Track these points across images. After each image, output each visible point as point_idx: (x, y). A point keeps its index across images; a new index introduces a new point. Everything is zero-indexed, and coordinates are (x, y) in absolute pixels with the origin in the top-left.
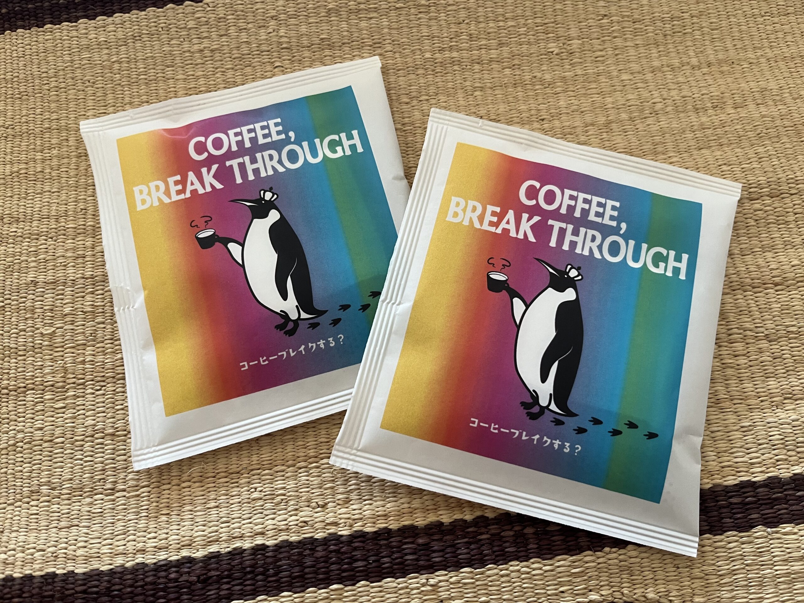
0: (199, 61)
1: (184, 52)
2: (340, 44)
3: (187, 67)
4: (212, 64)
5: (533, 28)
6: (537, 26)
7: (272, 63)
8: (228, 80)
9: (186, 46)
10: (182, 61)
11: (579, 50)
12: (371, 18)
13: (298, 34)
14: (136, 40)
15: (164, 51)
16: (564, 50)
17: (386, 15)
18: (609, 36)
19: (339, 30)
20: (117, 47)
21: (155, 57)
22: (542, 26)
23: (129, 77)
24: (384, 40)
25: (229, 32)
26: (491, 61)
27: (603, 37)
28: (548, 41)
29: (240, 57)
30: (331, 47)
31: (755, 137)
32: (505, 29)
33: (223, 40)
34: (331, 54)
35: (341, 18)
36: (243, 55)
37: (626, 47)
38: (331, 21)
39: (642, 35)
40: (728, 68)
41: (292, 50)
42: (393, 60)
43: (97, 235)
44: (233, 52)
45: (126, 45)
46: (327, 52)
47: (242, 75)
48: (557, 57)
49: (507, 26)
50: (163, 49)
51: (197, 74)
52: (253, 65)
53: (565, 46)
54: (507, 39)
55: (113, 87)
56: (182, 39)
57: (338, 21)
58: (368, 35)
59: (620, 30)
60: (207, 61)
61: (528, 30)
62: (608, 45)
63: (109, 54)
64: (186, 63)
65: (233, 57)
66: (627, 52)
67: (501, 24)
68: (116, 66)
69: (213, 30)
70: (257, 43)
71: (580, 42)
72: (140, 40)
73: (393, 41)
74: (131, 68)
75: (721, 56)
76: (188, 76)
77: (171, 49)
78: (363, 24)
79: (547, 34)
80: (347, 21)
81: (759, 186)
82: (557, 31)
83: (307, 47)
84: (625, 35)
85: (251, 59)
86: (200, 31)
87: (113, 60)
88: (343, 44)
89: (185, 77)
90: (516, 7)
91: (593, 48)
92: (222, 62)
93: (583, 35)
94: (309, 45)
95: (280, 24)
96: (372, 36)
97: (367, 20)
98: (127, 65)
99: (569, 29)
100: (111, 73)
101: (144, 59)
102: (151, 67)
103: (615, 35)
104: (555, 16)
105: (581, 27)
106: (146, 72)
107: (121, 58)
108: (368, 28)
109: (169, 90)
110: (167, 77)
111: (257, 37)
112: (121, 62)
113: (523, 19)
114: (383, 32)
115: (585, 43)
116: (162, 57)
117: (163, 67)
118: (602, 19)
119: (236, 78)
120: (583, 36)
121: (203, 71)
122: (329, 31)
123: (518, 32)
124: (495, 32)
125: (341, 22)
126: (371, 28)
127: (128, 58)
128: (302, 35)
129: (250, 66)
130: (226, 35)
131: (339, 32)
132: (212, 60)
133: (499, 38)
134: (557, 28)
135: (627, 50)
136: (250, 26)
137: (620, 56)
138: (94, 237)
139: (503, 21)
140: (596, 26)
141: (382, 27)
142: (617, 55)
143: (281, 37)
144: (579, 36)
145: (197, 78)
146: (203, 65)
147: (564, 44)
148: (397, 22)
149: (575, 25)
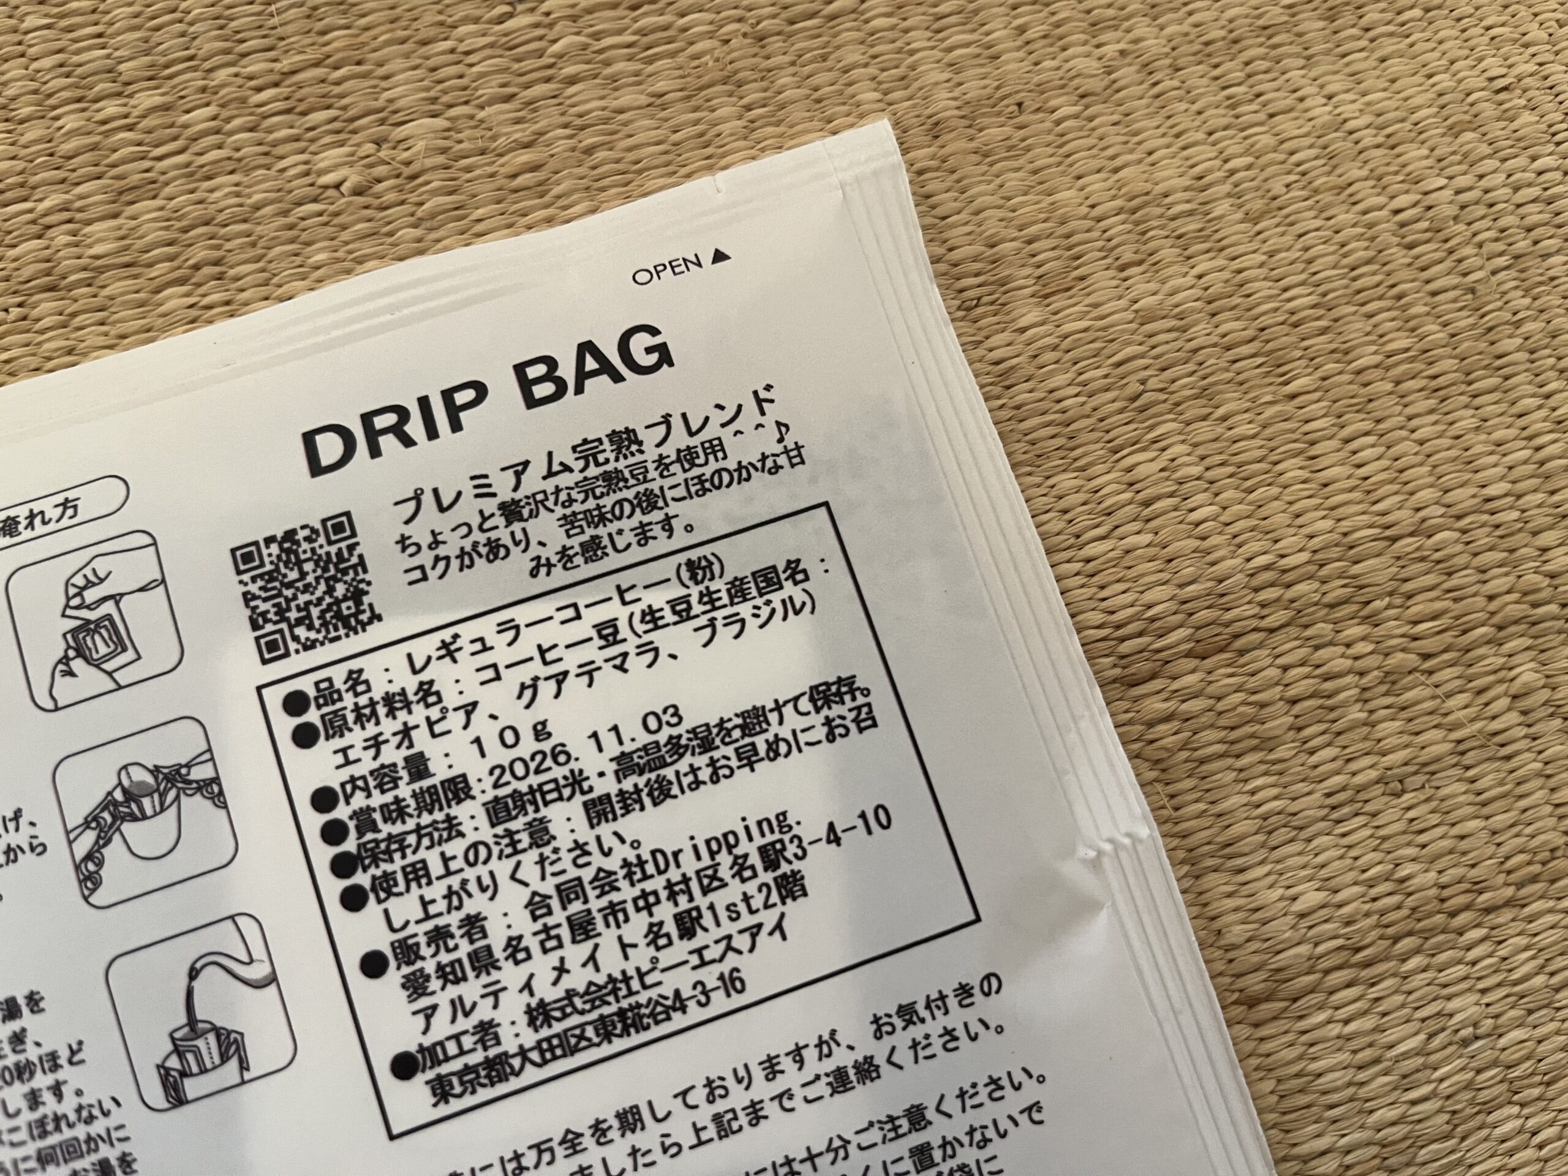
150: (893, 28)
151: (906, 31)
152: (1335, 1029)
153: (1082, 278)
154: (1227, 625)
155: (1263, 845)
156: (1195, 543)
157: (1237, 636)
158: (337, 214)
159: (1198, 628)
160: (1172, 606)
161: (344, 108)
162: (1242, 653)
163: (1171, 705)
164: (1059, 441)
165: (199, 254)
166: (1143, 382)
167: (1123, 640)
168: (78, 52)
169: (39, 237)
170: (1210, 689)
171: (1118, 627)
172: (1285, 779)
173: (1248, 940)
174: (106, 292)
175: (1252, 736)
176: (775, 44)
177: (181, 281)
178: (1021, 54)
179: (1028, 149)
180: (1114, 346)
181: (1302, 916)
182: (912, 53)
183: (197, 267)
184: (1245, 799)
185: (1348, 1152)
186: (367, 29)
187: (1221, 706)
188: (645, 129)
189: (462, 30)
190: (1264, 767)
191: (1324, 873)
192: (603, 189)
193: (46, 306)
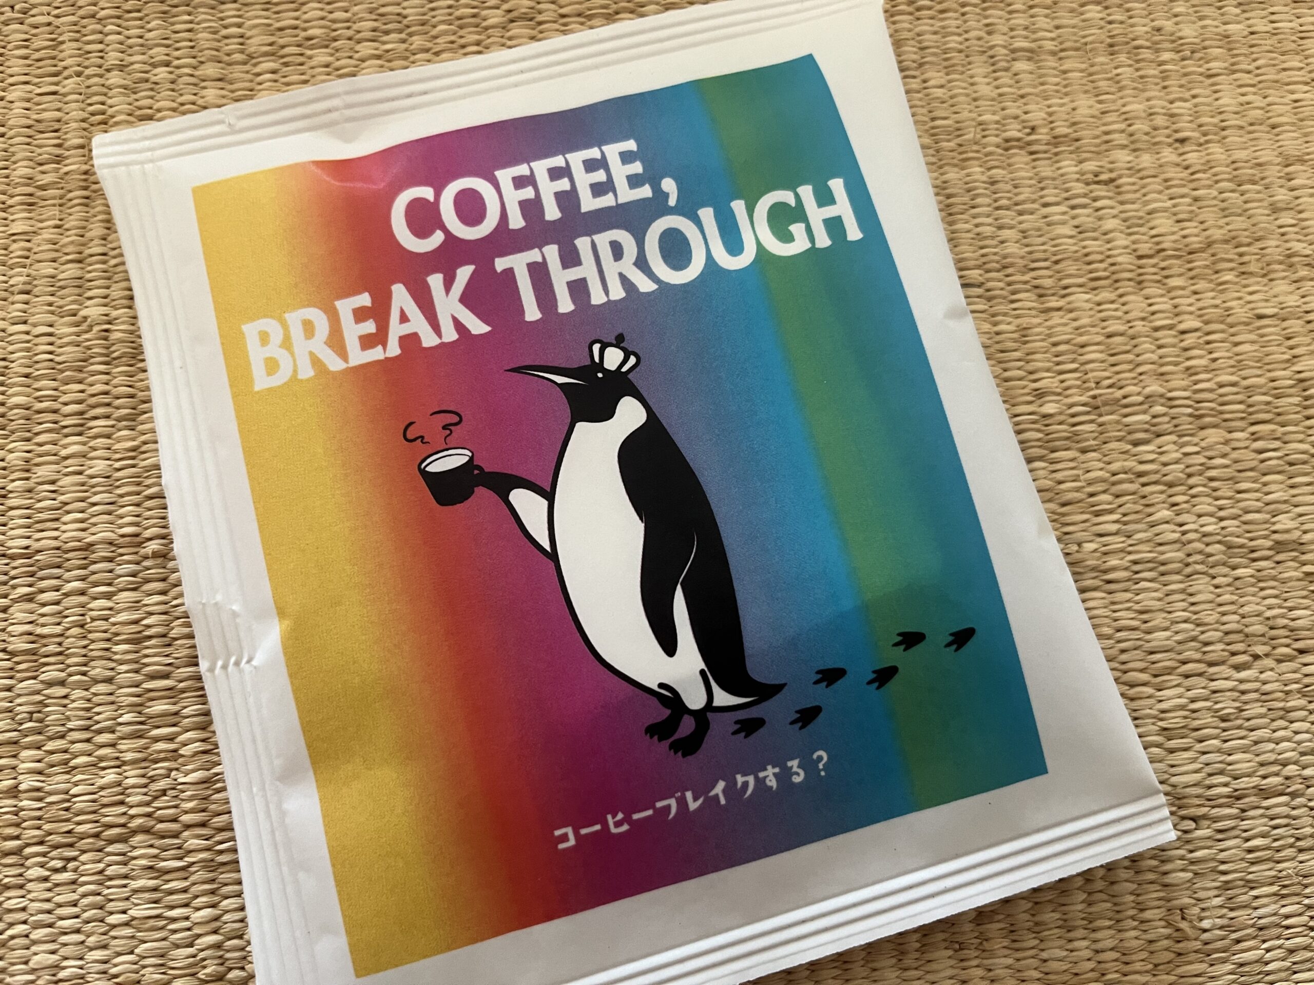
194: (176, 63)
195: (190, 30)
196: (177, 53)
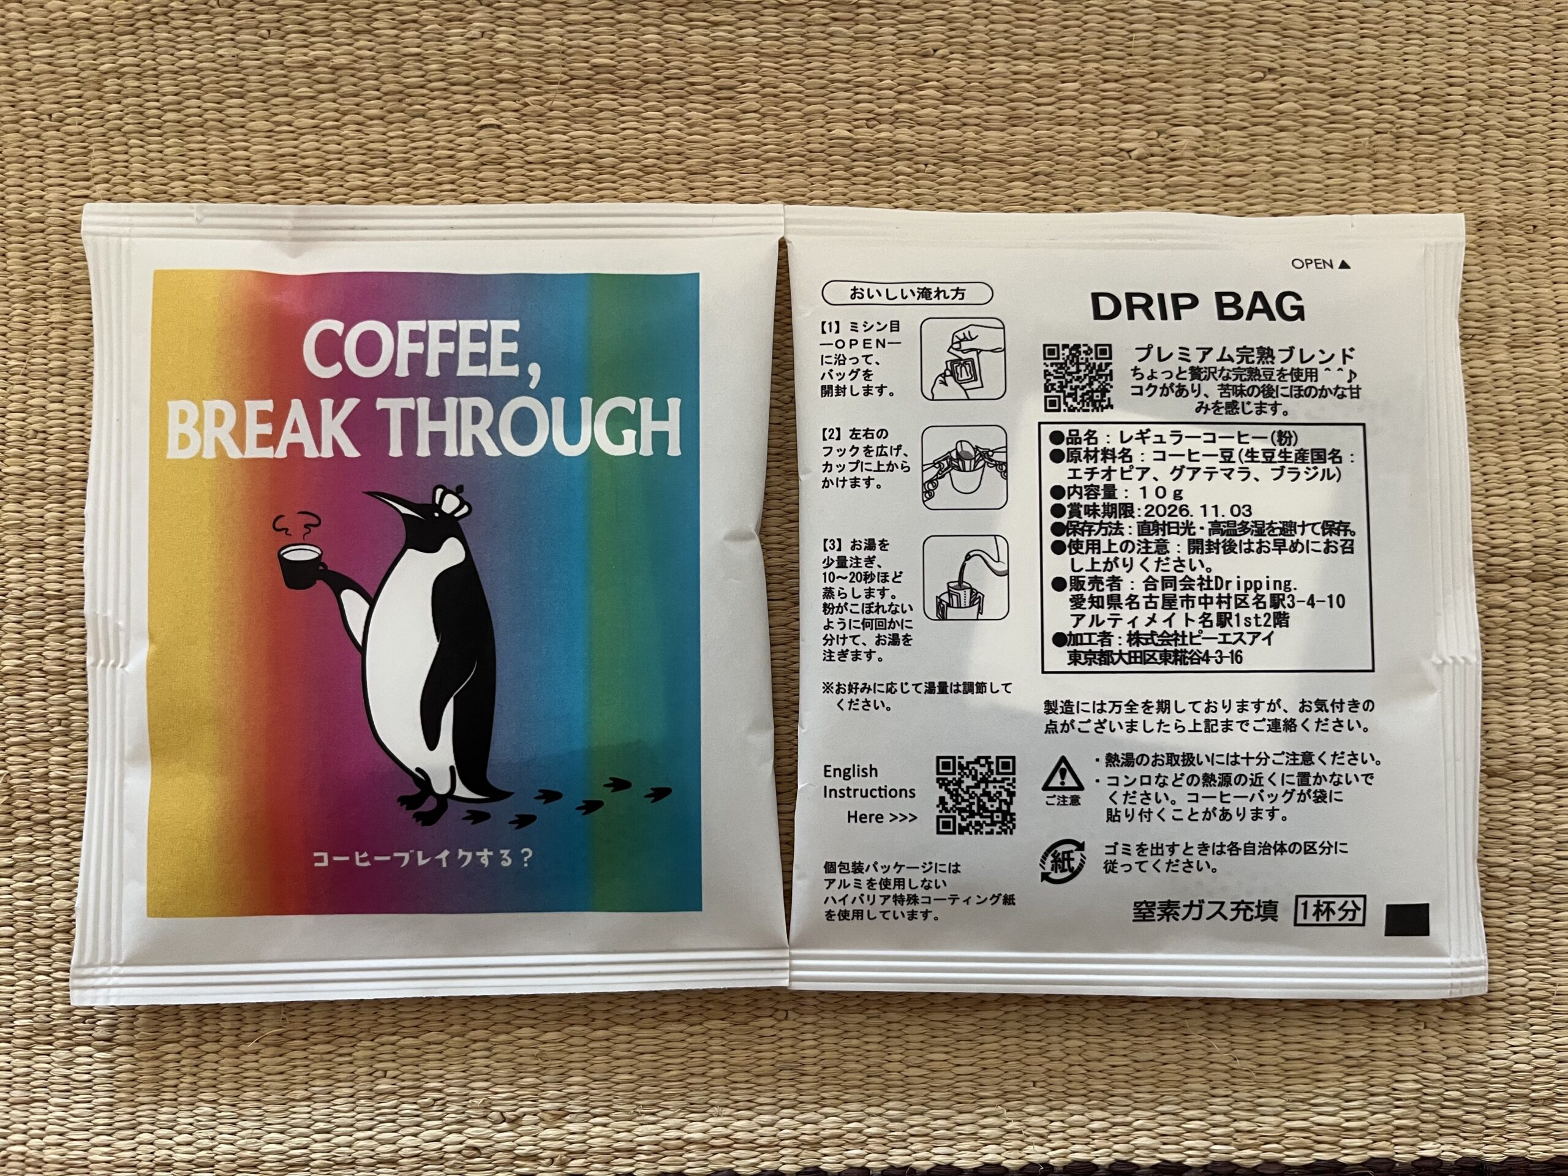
0: (303, 91)
1: (268, 63)
2: (638, 82)
3: (275, 101)
4: (334, 101)
5: (1095, 85)
6: (1106, 81)
7: (477, 114)
8: (371, 146)
9: (273, 49)
10: (264, 86)
11: (1192, 154)
12: (716, 24)
13: (539, 47)
14: (158, 23)
15: (221, 56)
16: (1156, 149)
17: (753, 19)
18: (1268, 124)
19: (637, 47)
20: (113, 35)
21: (201, 70)
22: (1116, 81)
23: (141, 113)
24: (743, 82)
25: (375, 24)
26: (984, 158)
27: (1255, 125)
28: (1124, 120)
29: (401, 92)
30: (617, 87)
31: (1535, 428)
32: (1029, 81)
33: (361, 43)
34: (615, 104)
35: (645, 17)
36: (408, 87)
37: (1303, 157)
38: (620, 22)
39: (1345, 131)
40: (1522, 240)
41: (524, 87)
42: (757, 134)
43: (70, 498)
44: (385, 78)
45: (133, 33)
46: (606, 100)
47: (404, 137)
48: (1140, 164)
49: (1036, 73)
50: (220, 52)
51: (296, 123)
52: (430, 114)
53: (1161, 140)
54: (1030, 105)
55: (104, 135)
56: (264, 32)
57: (637, 22)
58: (706, 65)
59: (1297, 111)
60: (322, 92)
61: (1083, 90)
62: (1262, 146)
63: (94, 52)
64: (272, 90)
65: (384, 89)
66: (1302, 169)
67: (1023, 66)
68: (111, 83)
69: (337, 16)
70: (442, 62)
71: (1198, 132)
72: (167, 23)
73: (763, 86)
74: (146, 91)
75: (1512, 208)
76: (278, 124)
77: (236, 51)
78: (697, 37)
79: (1125, 103)
80: (658, 26)
81: (1514, 554)
82: (1150, 99)
83: (562, 83)
84: (1305, 125)
85: (426, 100)
86: (307, 14)
87: (103, 68)
88: (647, 82)
89: (269, 126)
90: (1065, 27)
91: (1225, 151)
92: (357, 100)
93: (1208, 114)
94: (565, 78)
95: (500, 18)
96: (716, 69)
97: (706, 28)
98: (137, 83)
99: (1179, 96)
100: (100, 98)
101: (176, 73)
102: (192, 92)
103: (1284, 123)
104: (1154, 58)
105: (1207, 94)
106: (179, 103)
107: (124, 66)
108: (706, 49)
109: (233, 154)
110: (228, 121)
111: (443, 45)
112: (124, 74)
113: (1076, 58)
114: (740, 62)
115: (1211, 136)
116: (216, 70)
117: (219, 96)
118: (1261, 79)
119: (391, 142)
120: (1206, 118)
121: (313, 118)
122: (613, 47)
123: (1059, 90)
124: (1006, 86)
125: (644, 25)
126: (714, 49)
127: (138, 66)
128: (549, 51)
129: (423, 116)
130: (369, 32)
131: (637, 51)
132: (334, 91)
133: (1012, 101)
134: (1151, 91)
135: (1302, 165)
136: (426, 15)
137: (1282, 179)
138: (62, 502)
139: (1029, 59)
140: (1244, 94)
141: (740, 49)
142: (1276, 175)
143: (500, 51)
144: (1200, 117)
145: (298, 134)
146: (312, 102)
147: (1159, 133)
148: (777, 39)
149: (1195, 86)
150: (1477, 156)
151: (1484, 160)
152: (1532, 805)
153: (1537, 344)
154: (1554, 567)
155: (1527, 695)
156: (1551, 516)
157: (1557, 576)
158: (1122, 168)
159: (1537, 564)
160: (1528, 546)
161: (1149, 107)
162: (1556, 585)
163: (1507, 600)
164: (1493, 433)
165: (1041, 166)
166: (1553, 416)
167: (1493, 555)
168: (1017, 27)
169: (958, 128)
170: (1532, 600)
171: (1493, 548)
172: (1553, 664)
173: (1502, 741)
174: (984, 172)
175: (1544, 633)
176: (1406, 143)
177: (1025, 180)
178: (1545, 196)
179: (1531, 256)
180: (1544, 389)
181: (1536, 739)
182: (1482, 174)
183: (1036, 174)
184: (1527, 666)
185: (1515, 871)
186: (1178, 63)
187: (1533, 611)
188: (1314, 170)
189: (1231, 80)
190: (1543, 653)
191: (1556, 721)
192: (1275, 200)
193: (949, 169)
194: (191, 178)
195: (203, 150)
196: (191, 170)
